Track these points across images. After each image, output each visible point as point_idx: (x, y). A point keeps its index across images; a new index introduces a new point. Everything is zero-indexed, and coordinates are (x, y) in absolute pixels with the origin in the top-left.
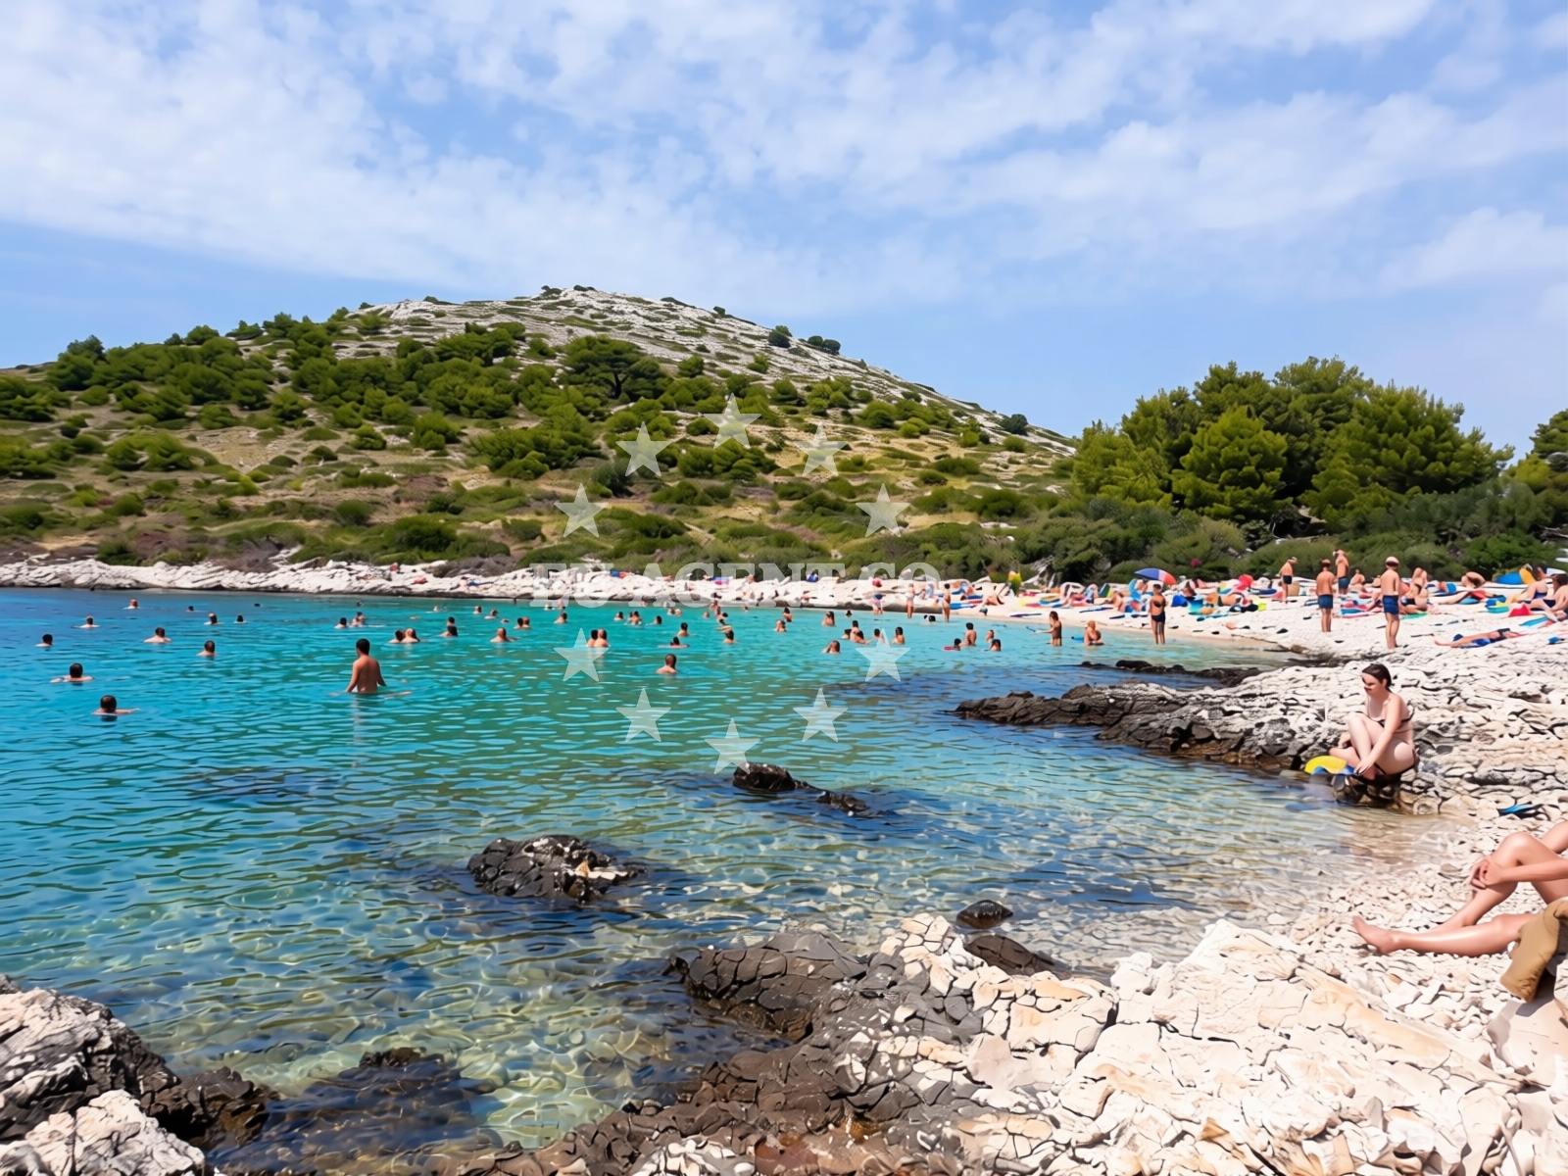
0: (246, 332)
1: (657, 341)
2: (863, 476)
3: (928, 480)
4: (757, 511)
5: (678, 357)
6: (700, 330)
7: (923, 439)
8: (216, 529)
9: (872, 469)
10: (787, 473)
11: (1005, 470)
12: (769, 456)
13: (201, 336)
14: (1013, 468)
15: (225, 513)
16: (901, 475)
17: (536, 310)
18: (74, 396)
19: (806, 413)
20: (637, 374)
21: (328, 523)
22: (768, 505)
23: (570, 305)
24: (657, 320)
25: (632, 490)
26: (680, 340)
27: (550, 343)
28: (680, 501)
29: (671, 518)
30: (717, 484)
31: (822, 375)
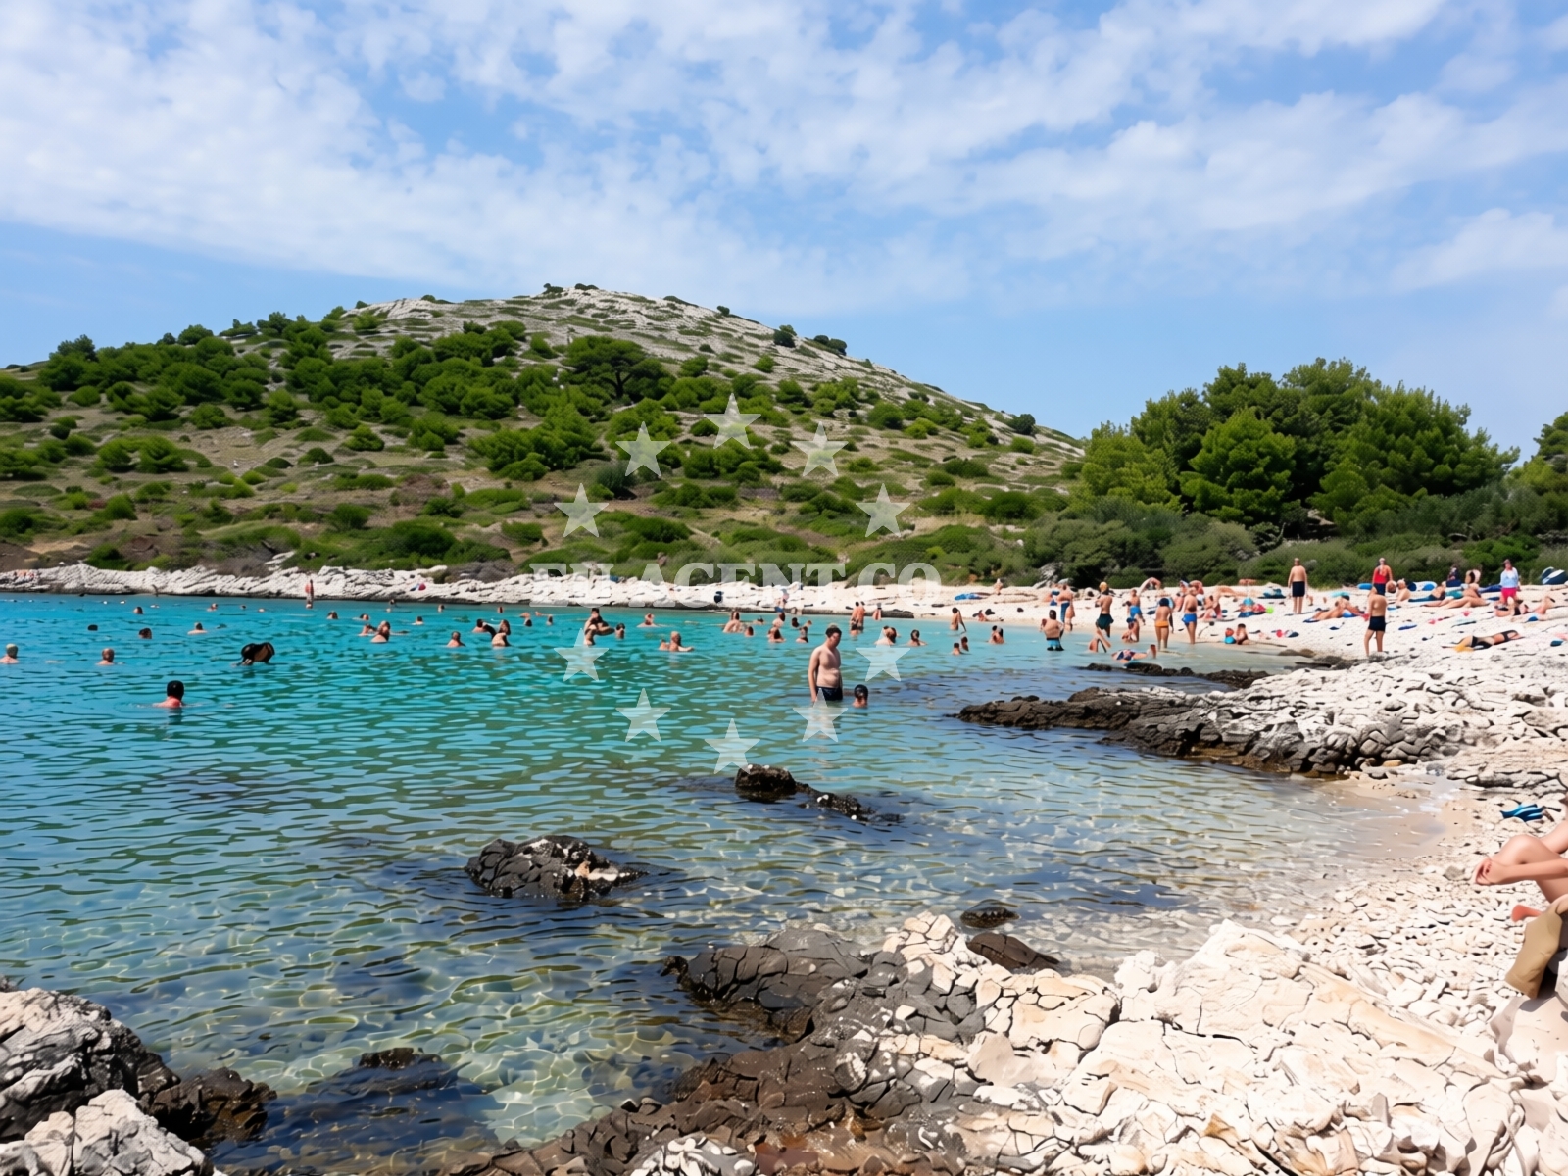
0: (239, 331)
1: (660, 340)
2: (869, 477)
3: (936, 482)
4: (762, 513)
5: (683, 356)
6: (704, 330)
7: (930, 440)
8: (209, 532)
9: (879, 470)
10: (793, 474)
11: (1012, 471)
12: (775, 457)
13: (195, 335)
14: (1022, 469)
15: (218, 516)
16: (907, 476)
17: (537, 309)
18: (64, 397)
19: (812, 414)
20: (639, 374)
21: (324, 526)
22: (773, 506)
23: (571, 302)
24: (658, 319)
25: (634, 492)
26: (684, 340)
27: (550, 343)
28: (684, 503)
29: (674, 521)
30: (720, 485)
31: (828, 376)
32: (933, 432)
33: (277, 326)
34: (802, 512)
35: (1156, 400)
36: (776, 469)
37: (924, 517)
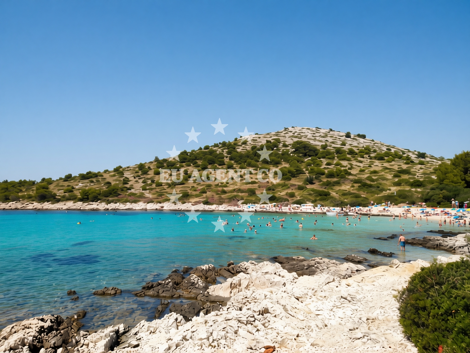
0: (216, 145)
1: (315, 140)
2: (377, 176)
3: (395, 176)
4: (348, 187)
5: (320, 144)
6: (326, 136)
7: (393, 163)
8: (224, 196)
9: (379, 173)
10: (355, 175)
11: (418, 172)
12: (349, 171)
13: (207, 148)
14: (421, 171)
15: (224, 192)
16: (388, 175)
17: (282, 134)
18: (184, 164)
19: (358, 157)
20: (310, 150)
21: (247, 194)
22: (351, 185)
23: (291, 132)
24: (314, 134)
25: (314, 182)
26: (321, 139)
27: (287, 143)
28: (327, 185)
29: (326, 190)
30: (335, 180)
31: (361, 145)
32: (393, 160)
33: (224, 144)
34: (359, 187)
35: (458, 154)
36: (350, 174)
37: (393, 187)
